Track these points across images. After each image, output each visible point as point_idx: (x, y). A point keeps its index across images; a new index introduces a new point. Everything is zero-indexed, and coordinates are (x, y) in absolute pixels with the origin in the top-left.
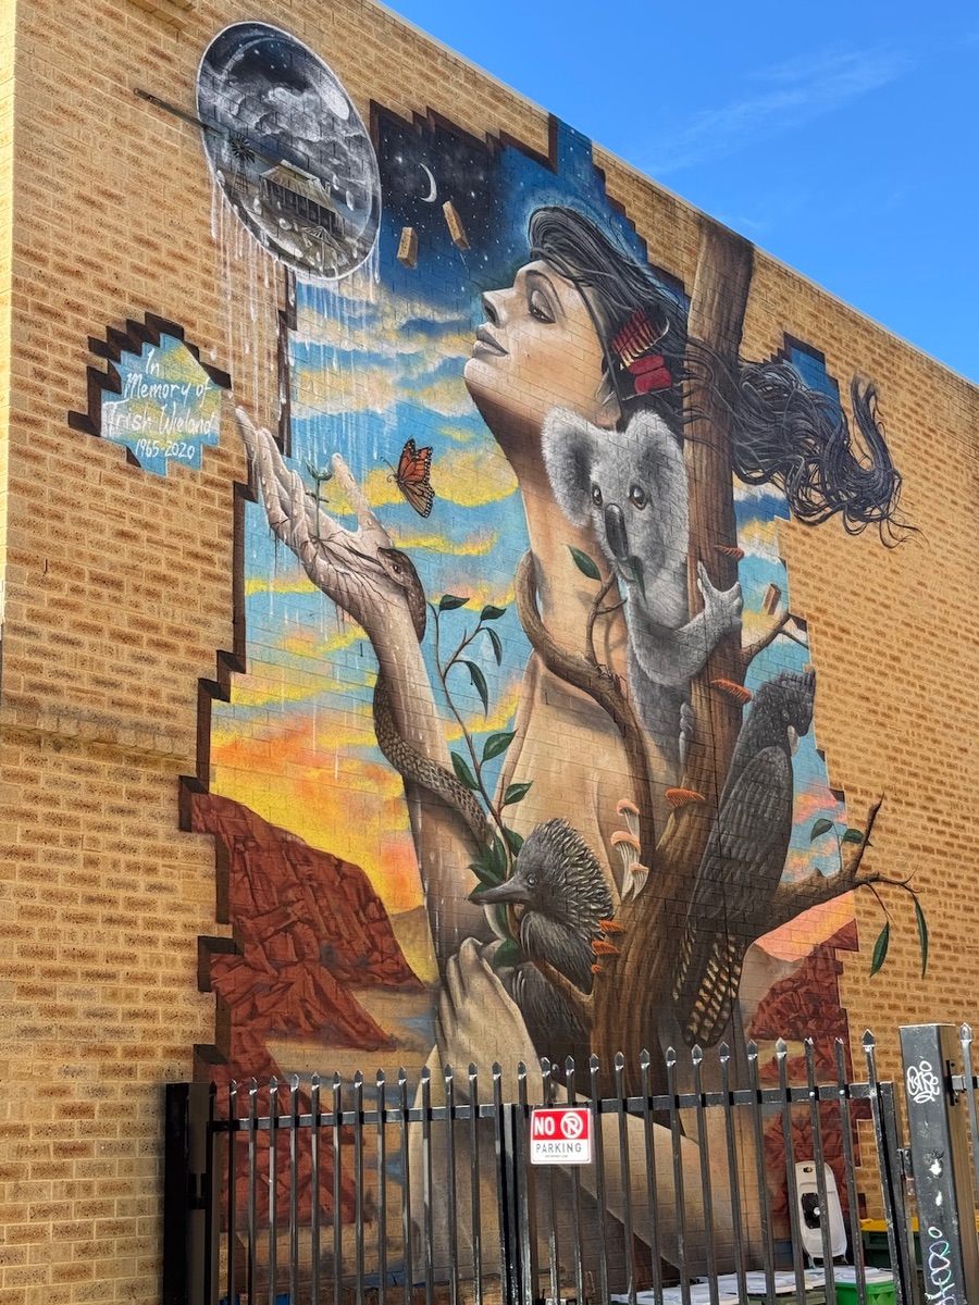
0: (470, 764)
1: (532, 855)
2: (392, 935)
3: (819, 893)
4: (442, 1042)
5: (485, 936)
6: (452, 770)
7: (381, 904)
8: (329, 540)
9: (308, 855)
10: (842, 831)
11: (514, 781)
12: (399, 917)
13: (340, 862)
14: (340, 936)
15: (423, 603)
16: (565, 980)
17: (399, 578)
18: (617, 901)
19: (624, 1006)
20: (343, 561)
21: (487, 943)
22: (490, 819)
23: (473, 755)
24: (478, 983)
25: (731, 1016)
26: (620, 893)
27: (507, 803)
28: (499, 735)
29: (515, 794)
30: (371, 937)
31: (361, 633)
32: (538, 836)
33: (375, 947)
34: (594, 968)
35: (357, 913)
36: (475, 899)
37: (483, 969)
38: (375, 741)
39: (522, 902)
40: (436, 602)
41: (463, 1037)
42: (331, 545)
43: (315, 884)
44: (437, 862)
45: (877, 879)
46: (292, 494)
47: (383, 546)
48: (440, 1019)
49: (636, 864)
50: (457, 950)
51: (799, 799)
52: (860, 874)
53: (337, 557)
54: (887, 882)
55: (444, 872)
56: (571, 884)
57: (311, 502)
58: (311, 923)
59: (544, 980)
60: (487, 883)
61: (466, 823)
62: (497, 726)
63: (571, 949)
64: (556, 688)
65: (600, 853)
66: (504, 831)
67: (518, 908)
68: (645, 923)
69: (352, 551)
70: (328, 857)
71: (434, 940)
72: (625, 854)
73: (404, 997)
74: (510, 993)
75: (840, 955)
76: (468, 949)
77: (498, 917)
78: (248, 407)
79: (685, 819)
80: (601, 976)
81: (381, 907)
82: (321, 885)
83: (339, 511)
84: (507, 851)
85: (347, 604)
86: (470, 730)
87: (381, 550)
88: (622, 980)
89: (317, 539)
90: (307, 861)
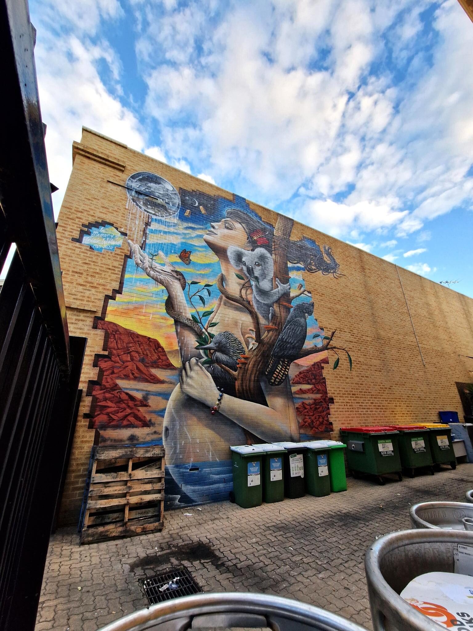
0: (197, 317)
1: (218, 339)
2: (166, 356)
3: (315, 350)
4: (182, 382)
5: (200, 357)
6: (191, 319)
7: (163, 348)
8: (155, 268)
9: (138, 336)
10: (323, 337)
11: (212, 322)
12: (169, 352)
13: (149, 338)
14: (147, 355)
15: (186, 282)
16: (227, 368)
17: (178, 277)
18: (246, 350)
19: (248, 375)
20: (159, 272)
21: (200, 359)
22: (204, 330)
23: (199, 316)
24: (196, 368)
25: (286, 378)
26: (248, 348)
27: (210, 327)
28: (208, 312)
29: (213, 325)
30: (158, 356)
31: (164, 288)
32: (220, 335)
33: (160, 358)
34: (238, 366)
35: (154, 350)
36: (197, 348)
37: (198, 365)
38: (165, 311)
39: (213, 349)
40: (190, 282)
41: (189, 381)
42: (156, 269)
43: (140, 343)
44: (184, 339)
45: (335, 348)
46: (144, 258)
47: (173, 270)
48: (181, 377)
49: (254, 342)
50: (190, 360)
51: (309, 329)
52: (329, 347)
53: (157, 272)
54: (338, 348)
55: (186, 342)
56: (231, 346)
57: (150, 260)
58: (137, 352)
59: (219, 368)
60: (201, 344)
61: (195, 331)
62: (207, 309)
63: (230, 361)
64: (228, 302)
65: (241, 339)
66: (209, 333)
67: (212, 351)
68: (256, 355)
69: (162, 270)
70: (145, 337)
71: (181, 358)
72: (250, 340)
73: (169, 371)
74: (208, 371)
75: (322, 365)
76: (193, 360)
77: (205, 353)
78: (132, 240)
79: (271, 332)
80: (240, 368)
81: (163, 349)
82: (142, 343)
83: (159, 262)
84: (209, 338)
85: (159, 281)
86: (198, 310)
87: (172, 271)
88: (248, 369)
89: (151, 267)
90: (138, 337)
